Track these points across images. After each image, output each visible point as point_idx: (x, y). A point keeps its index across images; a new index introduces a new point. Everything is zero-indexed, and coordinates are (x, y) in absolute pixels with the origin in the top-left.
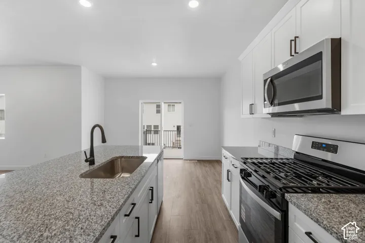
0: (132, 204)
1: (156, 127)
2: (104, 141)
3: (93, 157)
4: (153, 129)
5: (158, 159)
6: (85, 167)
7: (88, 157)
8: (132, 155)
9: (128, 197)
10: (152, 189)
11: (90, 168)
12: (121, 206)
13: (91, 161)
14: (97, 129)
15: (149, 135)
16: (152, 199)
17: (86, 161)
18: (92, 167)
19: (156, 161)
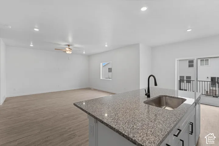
0: (178, 129)
1: (189, 78)
2: (156, 85)
3: (149, 93)
4: (185, 79)
5: (196, 103)
6: (145, 98)
7: (147, 93)
8: (173, 96)
9: (177, 124)
10: (192, 124)
11: (147, 99)
12: (172, 128)
13: (148, 95)
14: (152, 77)
15: (183, 83)
16: (192, 132)
17: (146, 95)
18: (149, 99)
19: (195, 104)
